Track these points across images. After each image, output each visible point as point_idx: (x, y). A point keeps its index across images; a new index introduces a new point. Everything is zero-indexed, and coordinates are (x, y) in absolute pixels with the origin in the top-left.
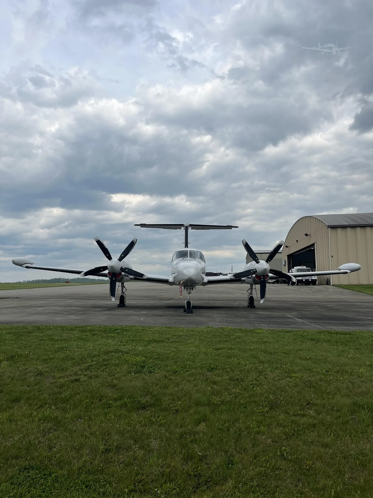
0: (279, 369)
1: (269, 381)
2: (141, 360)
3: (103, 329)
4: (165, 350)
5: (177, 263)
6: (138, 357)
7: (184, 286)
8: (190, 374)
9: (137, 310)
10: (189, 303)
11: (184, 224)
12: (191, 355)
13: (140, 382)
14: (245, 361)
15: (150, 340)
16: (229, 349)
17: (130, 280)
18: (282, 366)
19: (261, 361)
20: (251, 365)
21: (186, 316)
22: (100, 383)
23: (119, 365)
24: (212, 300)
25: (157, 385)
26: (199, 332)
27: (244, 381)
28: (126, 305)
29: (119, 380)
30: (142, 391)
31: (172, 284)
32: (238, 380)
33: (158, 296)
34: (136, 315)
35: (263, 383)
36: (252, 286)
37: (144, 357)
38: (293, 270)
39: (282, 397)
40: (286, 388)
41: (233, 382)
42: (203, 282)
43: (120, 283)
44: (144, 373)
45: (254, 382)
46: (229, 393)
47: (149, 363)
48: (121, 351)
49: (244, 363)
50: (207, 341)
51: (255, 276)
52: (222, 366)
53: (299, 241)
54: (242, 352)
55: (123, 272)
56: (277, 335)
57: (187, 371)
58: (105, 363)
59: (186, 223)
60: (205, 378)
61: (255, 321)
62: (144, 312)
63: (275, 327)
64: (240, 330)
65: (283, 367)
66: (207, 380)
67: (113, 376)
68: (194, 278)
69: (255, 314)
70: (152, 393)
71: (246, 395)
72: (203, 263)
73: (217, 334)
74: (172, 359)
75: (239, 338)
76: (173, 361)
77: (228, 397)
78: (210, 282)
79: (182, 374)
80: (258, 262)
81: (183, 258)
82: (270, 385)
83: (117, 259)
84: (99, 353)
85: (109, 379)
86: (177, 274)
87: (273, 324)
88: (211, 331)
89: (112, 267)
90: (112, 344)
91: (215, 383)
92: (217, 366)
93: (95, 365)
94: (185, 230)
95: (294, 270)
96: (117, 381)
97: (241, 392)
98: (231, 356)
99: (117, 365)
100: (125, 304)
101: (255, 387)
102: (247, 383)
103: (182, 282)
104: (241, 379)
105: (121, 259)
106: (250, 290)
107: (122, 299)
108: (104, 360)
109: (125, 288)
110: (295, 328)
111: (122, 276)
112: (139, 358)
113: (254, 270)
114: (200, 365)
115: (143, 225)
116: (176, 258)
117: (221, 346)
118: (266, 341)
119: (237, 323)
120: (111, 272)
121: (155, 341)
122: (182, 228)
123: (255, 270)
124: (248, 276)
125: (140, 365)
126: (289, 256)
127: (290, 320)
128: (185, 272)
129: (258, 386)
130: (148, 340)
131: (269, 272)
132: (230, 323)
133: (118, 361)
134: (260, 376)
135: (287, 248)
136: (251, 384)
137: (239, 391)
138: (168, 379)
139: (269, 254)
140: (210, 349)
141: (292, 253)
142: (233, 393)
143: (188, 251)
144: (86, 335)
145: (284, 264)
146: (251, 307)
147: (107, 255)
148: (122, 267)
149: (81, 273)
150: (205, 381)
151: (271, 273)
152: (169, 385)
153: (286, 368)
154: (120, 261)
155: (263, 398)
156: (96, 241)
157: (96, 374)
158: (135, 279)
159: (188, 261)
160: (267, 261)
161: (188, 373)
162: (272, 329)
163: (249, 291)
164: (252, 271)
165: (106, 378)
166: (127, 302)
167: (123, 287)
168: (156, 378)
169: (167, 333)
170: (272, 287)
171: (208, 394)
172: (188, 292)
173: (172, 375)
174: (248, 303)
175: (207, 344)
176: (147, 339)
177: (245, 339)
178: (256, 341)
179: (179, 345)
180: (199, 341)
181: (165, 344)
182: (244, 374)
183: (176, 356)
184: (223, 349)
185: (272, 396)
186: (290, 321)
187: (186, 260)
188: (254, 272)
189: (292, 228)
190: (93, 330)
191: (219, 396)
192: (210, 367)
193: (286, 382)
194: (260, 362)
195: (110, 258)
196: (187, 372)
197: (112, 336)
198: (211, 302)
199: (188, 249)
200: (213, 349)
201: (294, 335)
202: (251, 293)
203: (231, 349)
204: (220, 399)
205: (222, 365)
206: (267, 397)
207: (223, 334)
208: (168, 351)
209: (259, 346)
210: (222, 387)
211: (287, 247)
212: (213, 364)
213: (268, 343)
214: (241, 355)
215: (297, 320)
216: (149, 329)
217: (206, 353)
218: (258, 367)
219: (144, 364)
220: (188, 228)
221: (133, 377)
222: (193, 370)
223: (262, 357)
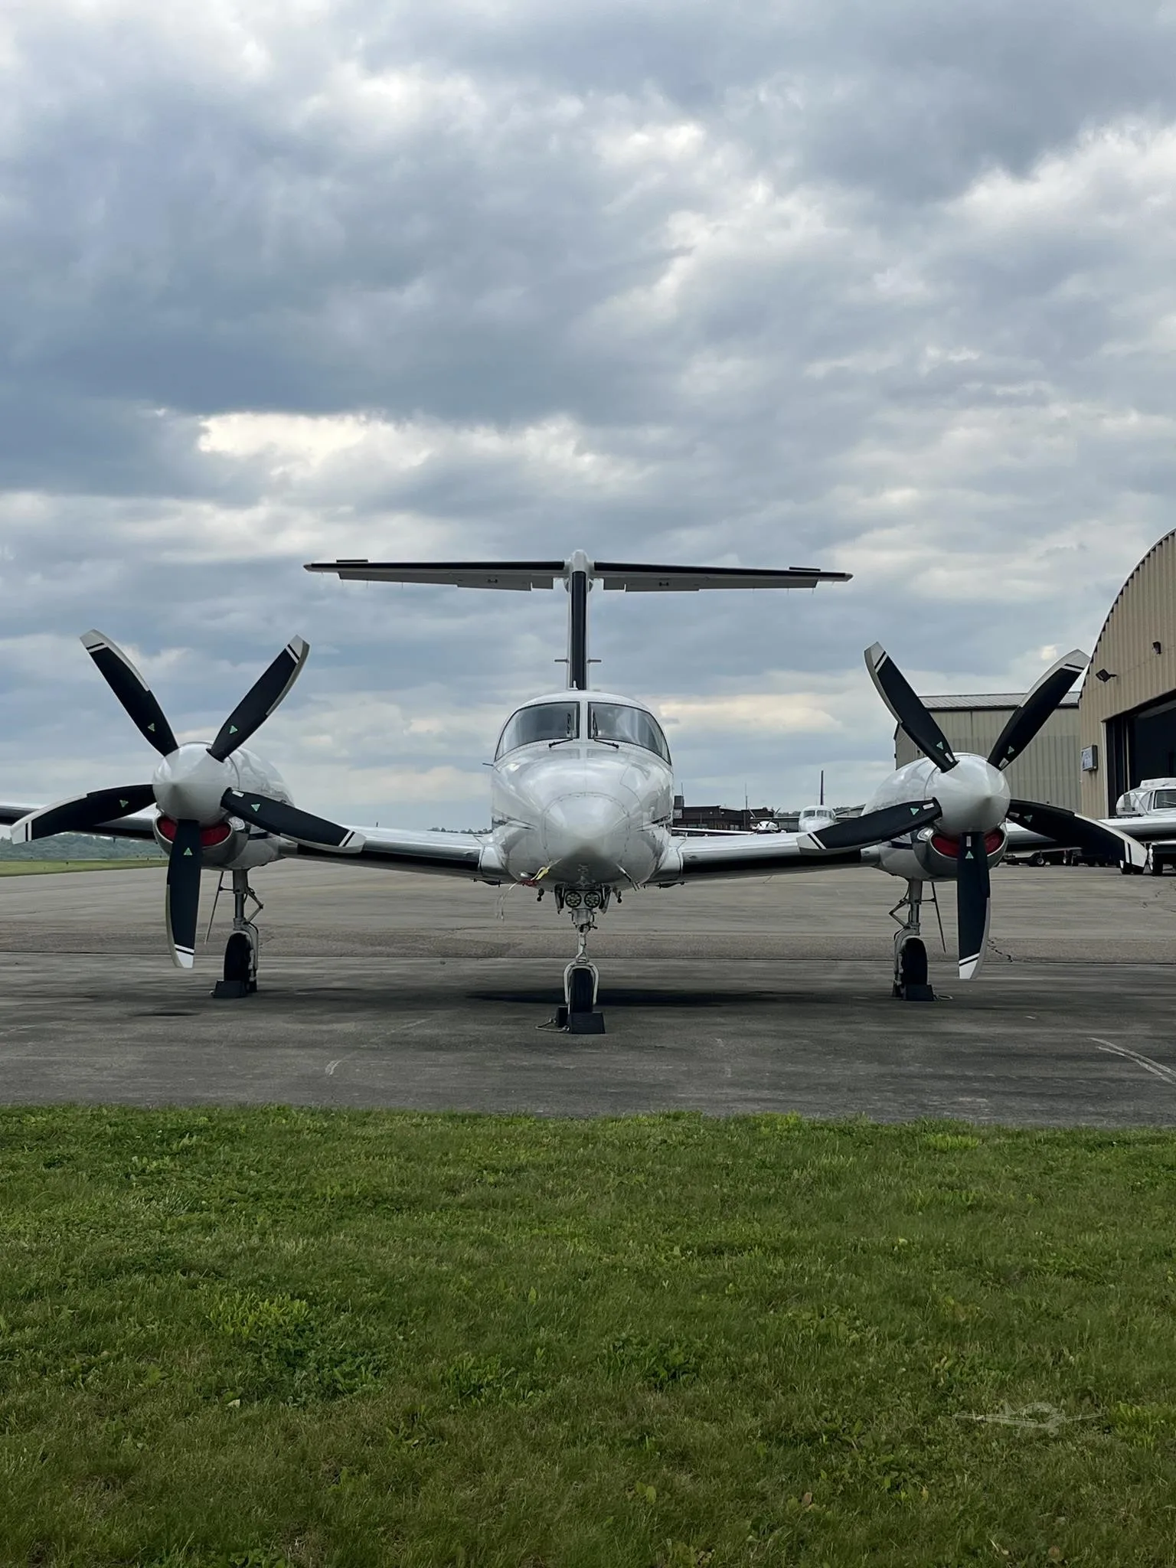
0: (1044, 1375)
1: (988, 1446)
2: (287, 1319)
3: (110, 1130)
4: (428, 1256)
5: (524, 769)
6: (271, 1303)
7: (558, 890)
8: (551, 1405)
9: (315, 1011)
10: (581, 978)
11: (567, 561)
12: (563, 1291)
13: (271, 1449)
14: (858, 1323)
15: (349, 1197)
16: (775, 1250)
17: (275, 853)
18: (1061, 1354)
19: (945, 1325)
20: (890, 1346)
21: (565, 1049)
22: (44, 1456)
23: (159, 1347)
24: (709, 957)
25: (364, 1468)
26: (624, 1148)
27: (846, 1448)
28: (258, 983)
29: (154, 1439)
30: (275, 1508)
31: (496, 876)
32: (812, 1438)
33: (437, 933)
34: (302, 1044)
35: (953, 1460)
36: (915, 885)
37: (304, 1302)
38: (1132, 799)
39: (1056, 1544)
40: (1083, 1491)
41: (785, 1452)
42: (657, 869)
43: (228, 876)
44: (296, 1395)
45: (905, 1451)
46: (759, 1520)
47: (326, 1334)
48: (185, 1262)
49: (855, 1336)
50: (658, 1199)
51: (933, 838)
52: (727, 1355)
53: (1166, 647)
54: (847, 1270)
55: (231, 816)
56: (1043, 1164)
57: (535, 1386)
58: (87, 1335)
59: (578, 559)
60: (629, 1428)
61: (926, 1077)
62: (348, 1026)
63: (1033, 1113)
64: (845, 1132)
65: (1068, 1364)
66: (642, 1439)
67: (125, 1410)
68: (605, 850)
69: (932, 1034)
70: (327, 1521)
71: (858, 1533)
72: (658, 772)
73: (720, 1159)
74: (460, 1311)
75: (833, 1184)
76: (464, 1325)
77: (751, 1544)
78: (696, 868)
79: (505, 1405)
80: (946, 765)
81: (552, 741)
82: (995, 1472)
83: (206, 747)
84: (63, 1272)
85: (100, 1430)
86: (516, 829)
87: (1019, 1094)
88: (688, 1137)
89: (176, 790)
90: (142, 1222)
91: (683, 1458)
92: (702, 1357)
93: (28, 1348)
94: (569, 595)
95: (1142, 794)
96: (140, 1445)
97: (829, 1513)
98: (783, 1296)
99: (146, 1349)
100: (252, 979)
101: (905, 1481)
102: (862, 1461)
103: (546, 871)
104: (833, 1435)
105: (222, 749)
106: (906, 909)
107: (239, 952)
108: (86, 1318)
109: (255, 899)
110: (1138, 1115)
111: (234, 839)
112: (274, 1309)
113: (925, 807)
114: (605, 1351)
115: (351, 569)
116: (514, 744)
117: (739, 1229)
118: (980, 1201)
119: (832, 1088)
120: (175, 816)
121: (378, 1201)
122: (559, 583)
123: (932, 805)
124: (898, 835)
125: (275, 1346)
126: (1116, 725)
127: (1112, 1071)
128: (558, 816)
129: (922, 1474)
130: (343, 1193)
131: (1007, 816)
132: (792, 1088)
133: (157, 1323)
134: (935, 1413)
135: (1105, 680)
136: (885, 1465)
137: (817, 1507)
138: (424, 1435)
139: (1011, 713)
140: (672, 1250)
141: (1128, 708)
142: (779, 1524)
143: (578, 703)
144: (13, 1167)
145: (1089, 764)
146: (911, 997)
147: (152, 727)
148: (229, 790)
149: (18, 819)
150: (629, 1443)
151: (1014, 820)
152: (429, 1471)
153: (1084, 1365)
154: (221, 758)
155: (952, 1555)
156: (92, 654)
157: (28, 1401)
158: (303, 852)
159: (582, 759)
160: (995, 760)
161: (539, 1398)
162: (1012, 1124)
163: (904, 912)
164: (914, 811)
165: (84, 1425)
166: (266, 968)
167: (242, 890)
168: (357, 1425)
169: (447, 1154)
170: (1025, 887)
171: (644, 1525)
172: (581, 923)
173: (449, 1412)
174: (897, 973)
175: (661, 1215)
176: (334, 1189)
177: (867, 1187)
178: (923, 1203)
179: (506, 1225)
180: (617, 1198)
181: (427, 1219)
182: (847, 1400)
183: (479, 1295)
184: (743, 1248)
185: (1001, 1542)
186: (1110, 1074)
187: (569, 752)
188: (929, 816)
189: (1132, 577)
190: (53, 1132)
191: (704, 1538)
192: (661, 1358)
193: (1082, 1454)
194: (941, 1331)
195: (164, 742)
196: (531, 1393)
197: (151, 1173)
198: (705, 965)
199: (583, 697)
200: (688, 1248)
201: (1133, 1161)
202: (913, 923)
203: (787, 1249)
204: (710, 1555)
205: (731, 1348)
206: (973, 1544)
207: (748, 1155)
208: (439, 1262)
209: (940, 1235)
210: (724, 1482)
211: (1104, 676)
212: (680, 1342)
213: (989, 1209)
214: (835, 1291)
215: (1151, 1069)
216: (358, 1132)
217: (646, 1279)
218: (926, 1362)
219: (301, 1345)
220: (588, 581)
221: (236, 1420)
222: (566, 1382)
223: (952, 1302)
